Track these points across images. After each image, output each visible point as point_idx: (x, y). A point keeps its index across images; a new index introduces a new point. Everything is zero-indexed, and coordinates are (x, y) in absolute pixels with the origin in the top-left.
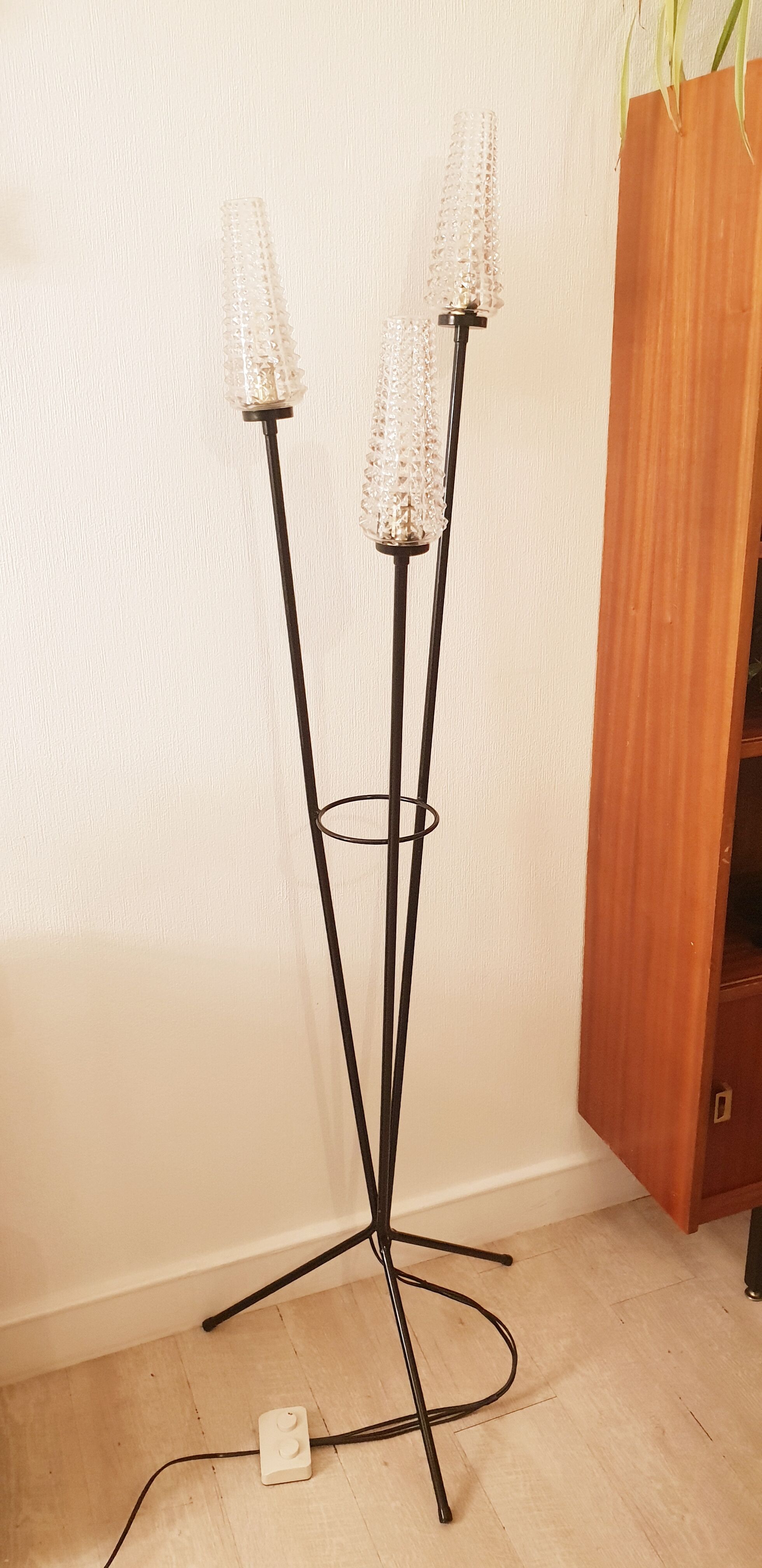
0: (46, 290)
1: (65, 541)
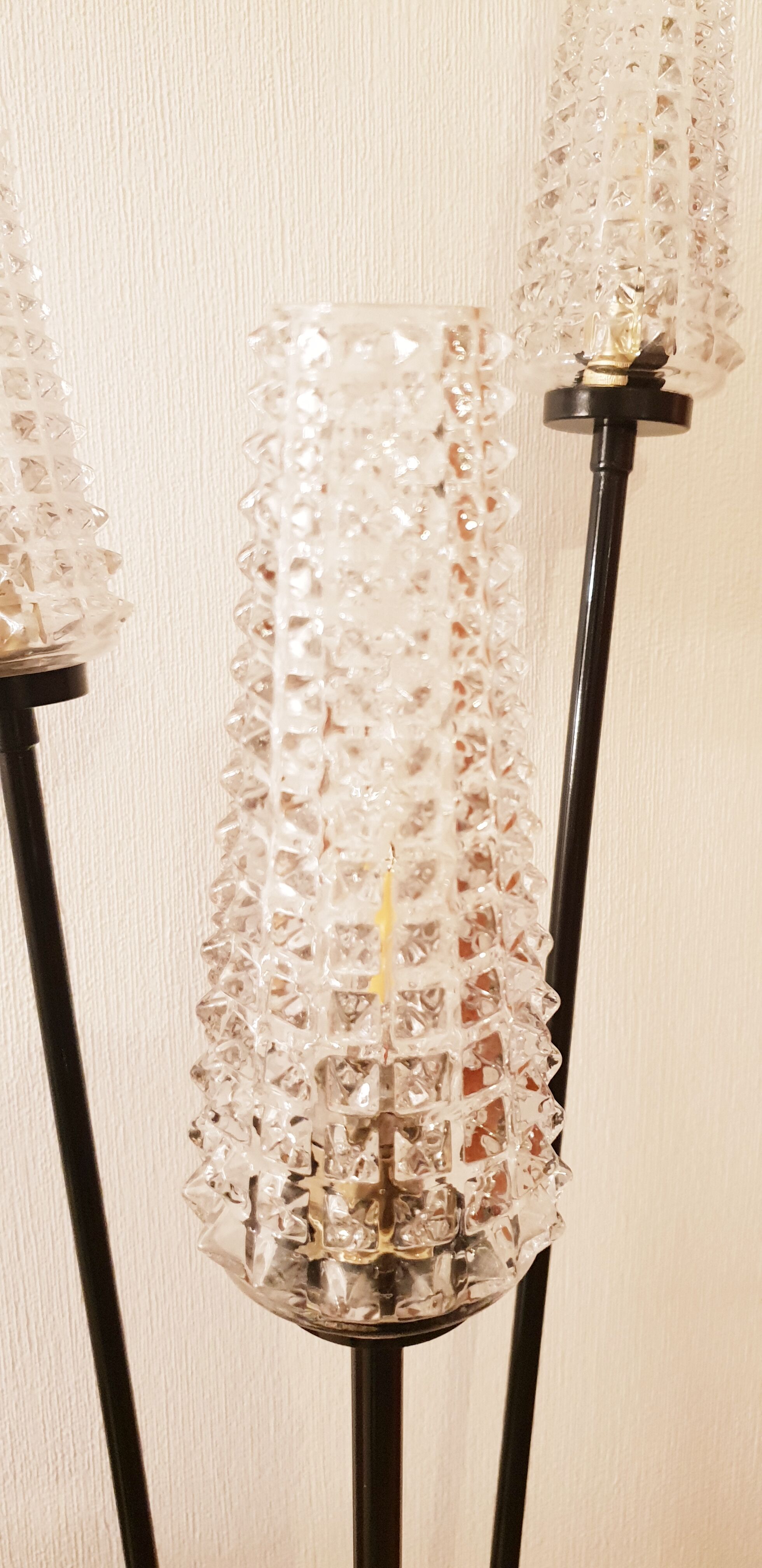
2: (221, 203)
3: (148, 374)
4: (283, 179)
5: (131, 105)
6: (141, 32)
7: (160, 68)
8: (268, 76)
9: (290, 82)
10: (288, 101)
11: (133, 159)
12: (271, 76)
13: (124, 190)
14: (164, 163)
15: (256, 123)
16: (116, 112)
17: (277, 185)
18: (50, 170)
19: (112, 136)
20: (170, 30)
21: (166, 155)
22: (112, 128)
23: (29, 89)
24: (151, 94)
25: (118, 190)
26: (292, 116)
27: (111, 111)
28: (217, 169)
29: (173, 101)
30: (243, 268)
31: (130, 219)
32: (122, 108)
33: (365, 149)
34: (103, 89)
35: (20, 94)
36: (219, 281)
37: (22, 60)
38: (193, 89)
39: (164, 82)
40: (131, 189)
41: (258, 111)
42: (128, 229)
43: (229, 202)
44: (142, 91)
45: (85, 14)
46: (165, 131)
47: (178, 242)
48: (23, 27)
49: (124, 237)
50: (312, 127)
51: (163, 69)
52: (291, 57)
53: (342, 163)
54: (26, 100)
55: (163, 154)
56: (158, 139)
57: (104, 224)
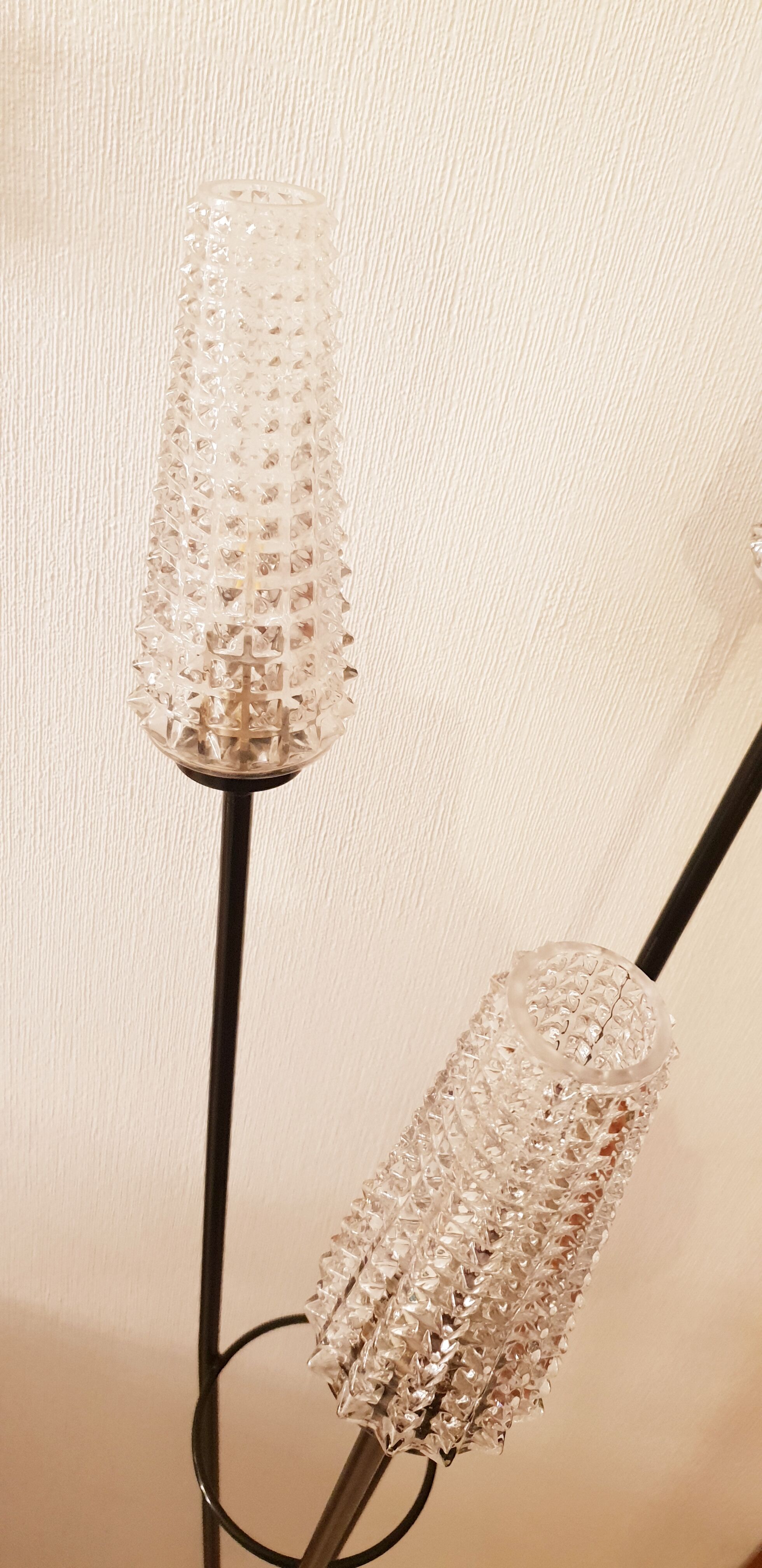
0: (64, 313)
1: (40, 807)
2: (531, 265)
3: (419, 410)
4: (599, 253)
5: (467, 156)
6: (498, 82)
7: (507, 123)
8: (615, 148)
9: (635, 158)
10: (627, 177)
11: (456, 208)
12: (618, 149)
13: (439, 237)
14: (485, 218)
15: (588, 194)
16: (451, 161)
17: (591, 257)
18: (371, 207)
19: (441, 184)
20: (528, 87)
21: (489, 210)
22: (443, 177)
23: (370, 125)
24: (491, 149)
25: (433, 236)
26: (627, 192)
27: (447, 159)
28: (536, 232)
29: (510, 159)
30: (535, 329)
31: (438, 265)
32: (458, 158)
33: (692, 235)
34: (443, 136)
35: (360, 130)
36: (509, 337)
37: (370, 95)
38: (534, 150)
39: (507, 139)
40: (446, 237)
41: (594, 182)
42: (433, 275)
43: (539, 265)
44: (482, 143)
45: (445, 56)
46: (494, 187)
47: (479, 294)
48: (378, 61)
49: (428, 281)
50: (644, 207)
51: (509, 126)
52: (645, 132)
53: (663, 246)
54: (365, 136)
55: (486, 208)
56: (486, 193)
57: (411, 266)
